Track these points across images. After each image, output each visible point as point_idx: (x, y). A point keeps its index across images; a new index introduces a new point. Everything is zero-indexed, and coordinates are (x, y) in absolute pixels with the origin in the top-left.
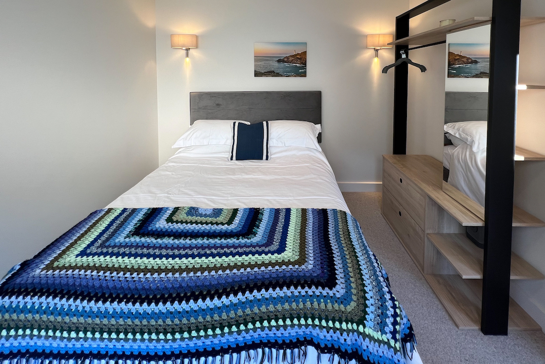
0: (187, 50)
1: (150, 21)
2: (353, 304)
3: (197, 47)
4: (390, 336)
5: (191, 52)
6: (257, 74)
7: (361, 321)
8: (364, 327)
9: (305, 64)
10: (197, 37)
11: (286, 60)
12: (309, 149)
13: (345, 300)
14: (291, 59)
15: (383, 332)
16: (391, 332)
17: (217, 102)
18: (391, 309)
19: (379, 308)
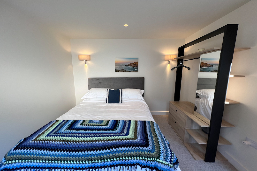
0: (86, 61)
1: (69, 49)
2: (155, 152)
3: (90, 60)
4: (169, 162)
5: (87, 62)
6: (116, 71)
7: (158, 158)
8: (159, 159)
9: (138, 67)
10: (90, 56)
11: (129, 65)
12: (139, 99)
13: (152, 151)
14: (131, 65)
15: (166, 161)
16: (169, 161)
17: (100, 82)
18: (170, 154)
19: (165, 154)
